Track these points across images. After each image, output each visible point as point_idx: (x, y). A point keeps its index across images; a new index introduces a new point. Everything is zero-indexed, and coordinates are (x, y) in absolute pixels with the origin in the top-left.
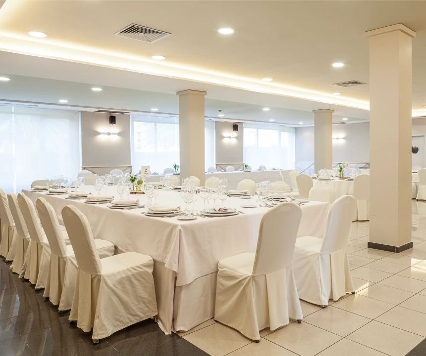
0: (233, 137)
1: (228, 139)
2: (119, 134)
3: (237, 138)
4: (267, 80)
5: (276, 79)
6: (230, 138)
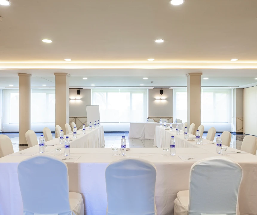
6: (161, 99)
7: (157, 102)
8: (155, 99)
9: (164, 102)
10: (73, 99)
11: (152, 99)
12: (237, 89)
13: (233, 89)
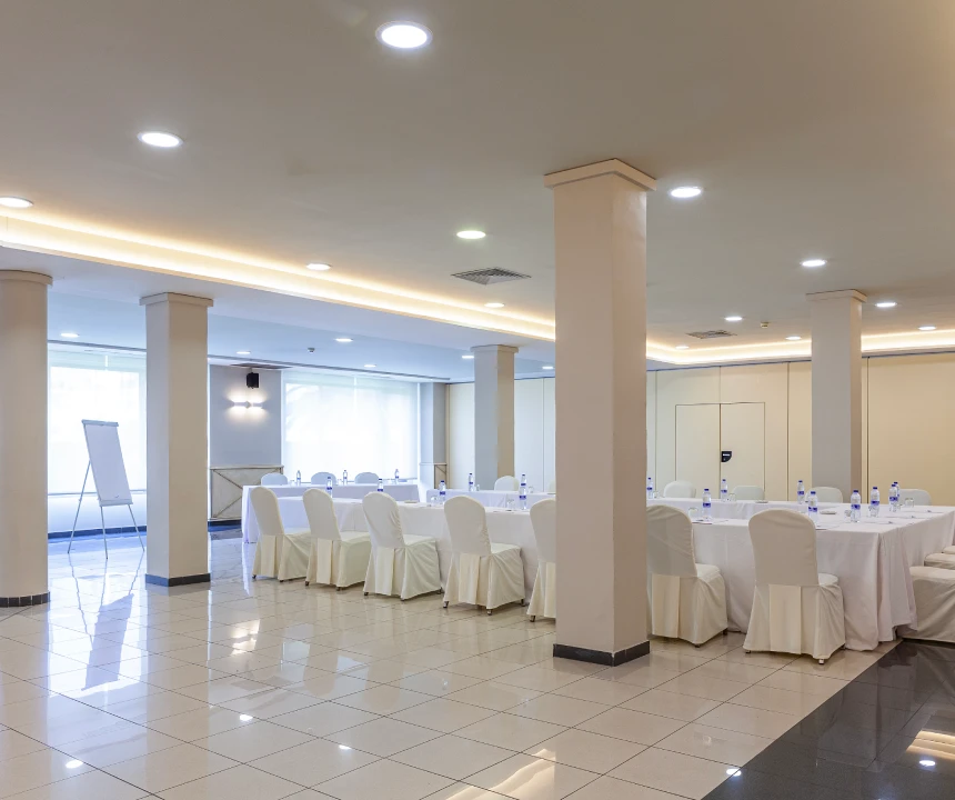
0: (256, 405)
1: (244, 408)
3: (264, 406)
4: (317, 270)
5: (337, 264)
6: (248, 405)
7: (237, 412)
8: (232, 404)
9: (257, 413)
11: (219, 404)
12: (435, 383)
13: (422, 385)
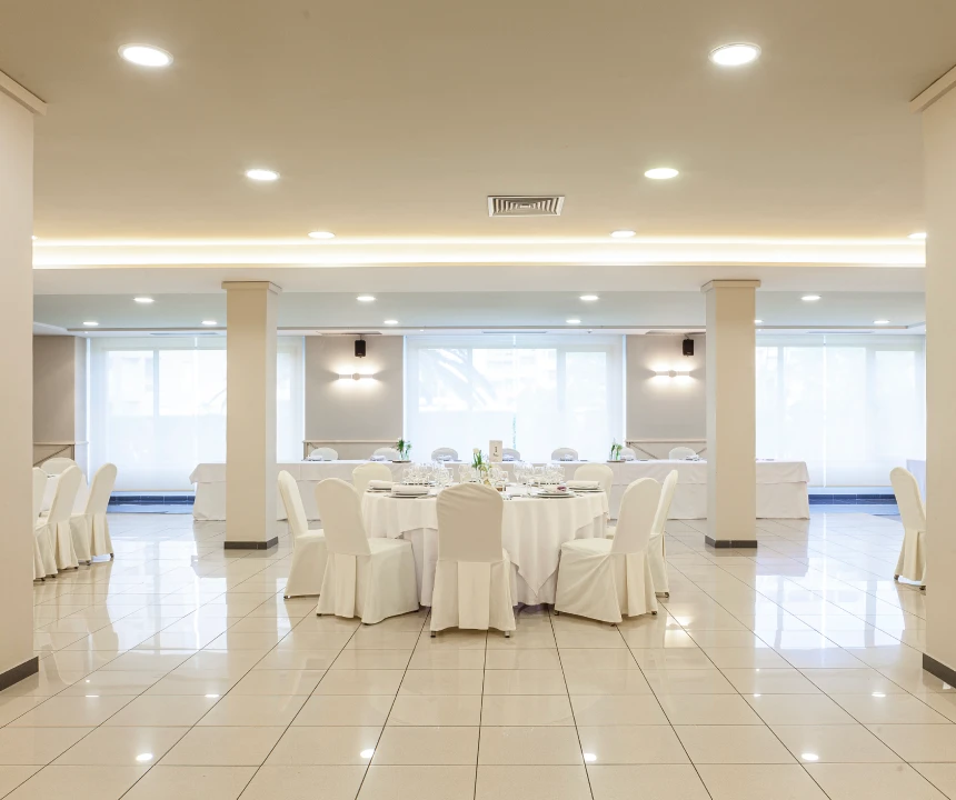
2: (377, 377)
7: (659, 383)
8: (653, 375)
10: (349, 376)
11: (638, 374)
